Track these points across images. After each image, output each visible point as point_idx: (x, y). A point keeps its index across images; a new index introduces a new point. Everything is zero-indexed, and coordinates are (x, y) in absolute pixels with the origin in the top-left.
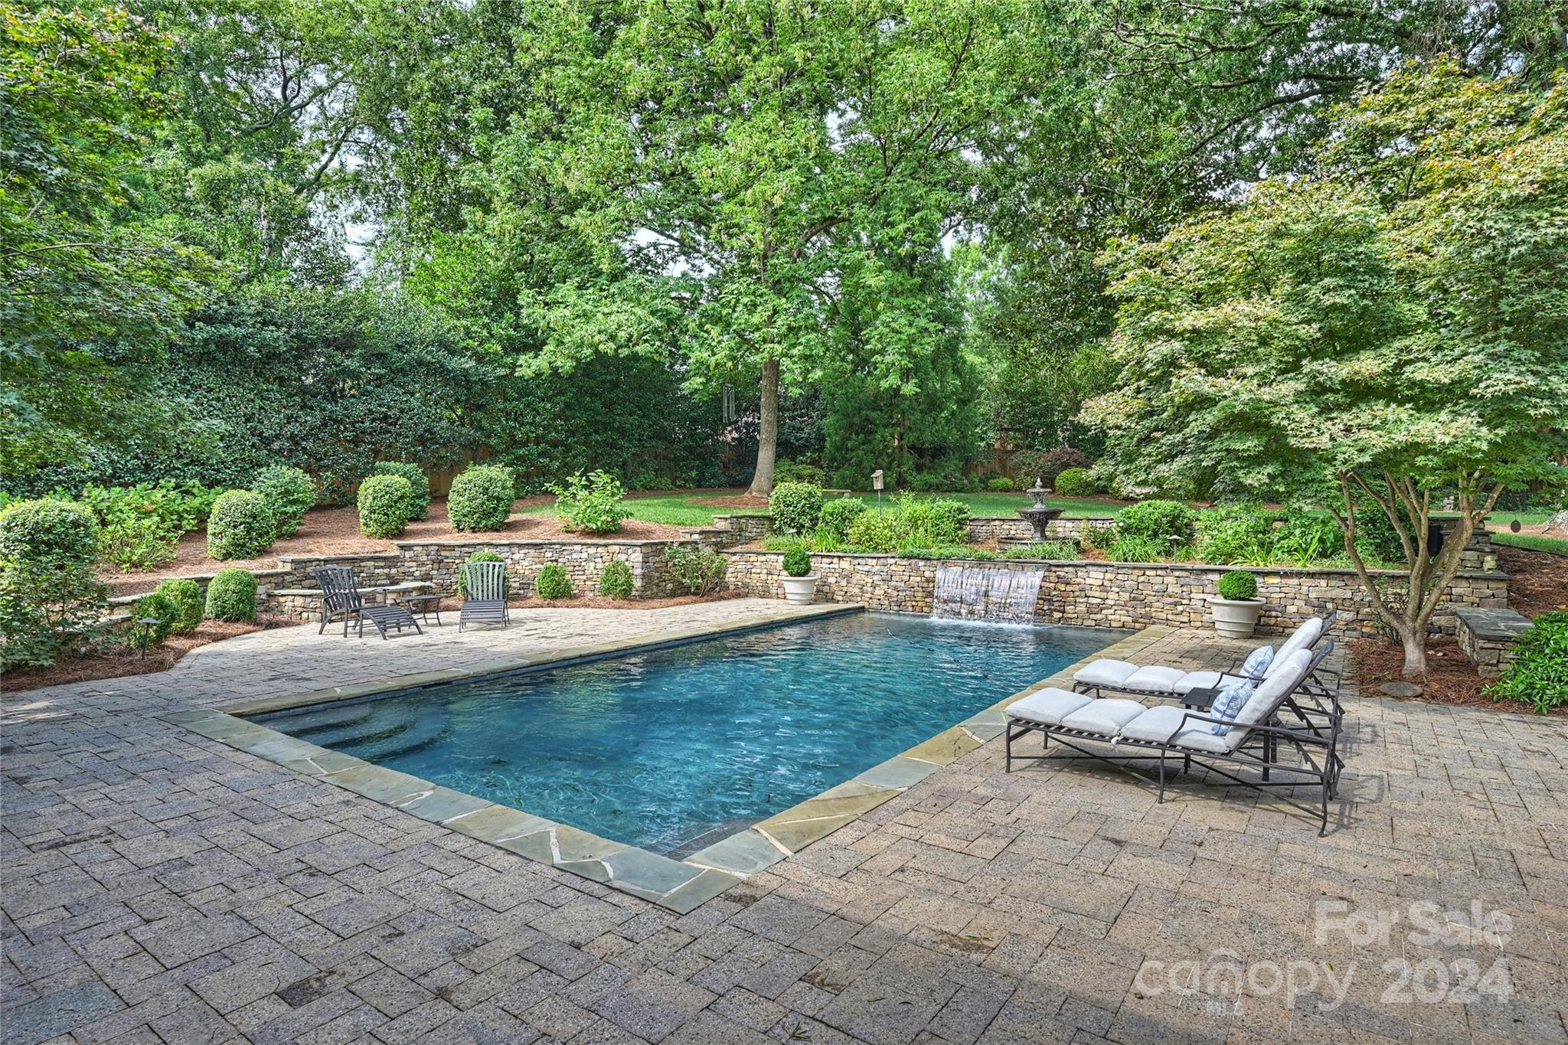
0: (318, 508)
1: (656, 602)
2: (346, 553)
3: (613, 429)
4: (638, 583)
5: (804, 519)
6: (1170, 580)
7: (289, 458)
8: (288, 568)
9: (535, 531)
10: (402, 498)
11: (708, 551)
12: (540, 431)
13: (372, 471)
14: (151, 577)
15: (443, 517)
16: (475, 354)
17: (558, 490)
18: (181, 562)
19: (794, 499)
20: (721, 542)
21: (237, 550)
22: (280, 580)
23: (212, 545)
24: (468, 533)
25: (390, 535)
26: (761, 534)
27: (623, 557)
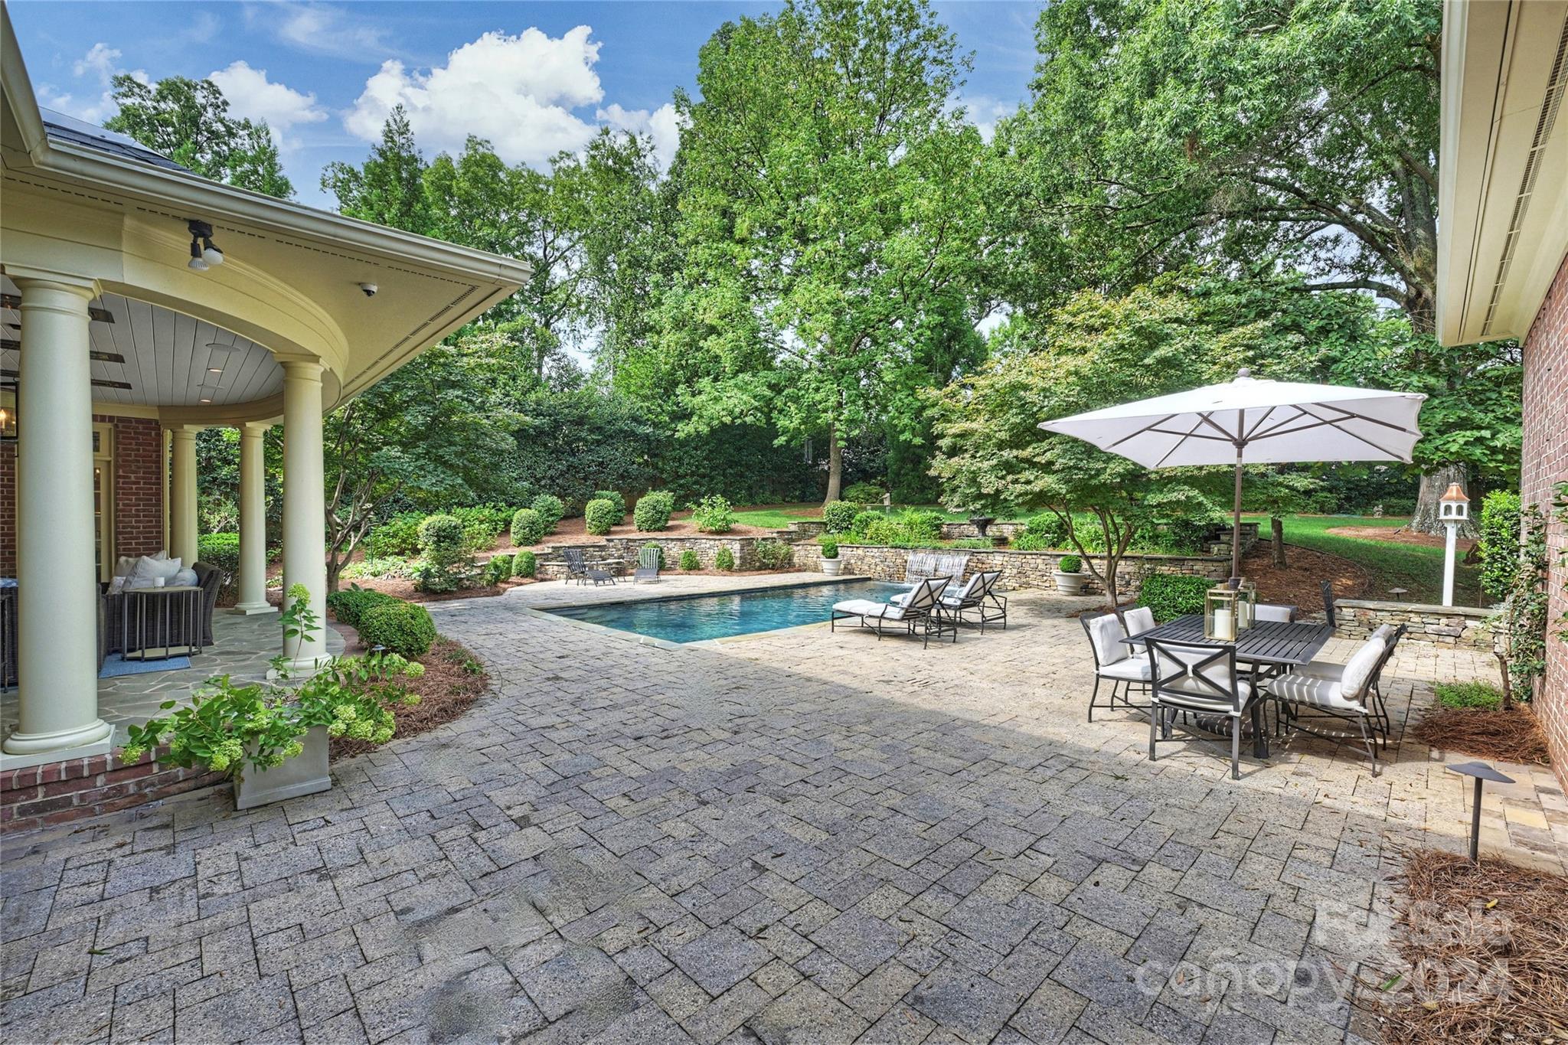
0: (566, 518)
1: (747, 573)
2: (579, 543)
3: (741, 466)
4: (737, 562)
5: (844, 523)
6: (1039, 561)
7: (549, 489)
8: (550, 551)
9: (682, 531)
10: (608, 512)
11: (780, 543)
12: (694, 468)
13: (593, 497)
14: (485, 555)
15: (630, 523)
16: (654, 423)
17: (694, 507)
18: (498, 547)
19: (838, 511)
20: (790, 538)
21: (524, 542)
22: (546, 557)
23: (513, 538)
24: (644, 533)
25: (601, 533)
26: (818, 533)
27: (729, 547)
